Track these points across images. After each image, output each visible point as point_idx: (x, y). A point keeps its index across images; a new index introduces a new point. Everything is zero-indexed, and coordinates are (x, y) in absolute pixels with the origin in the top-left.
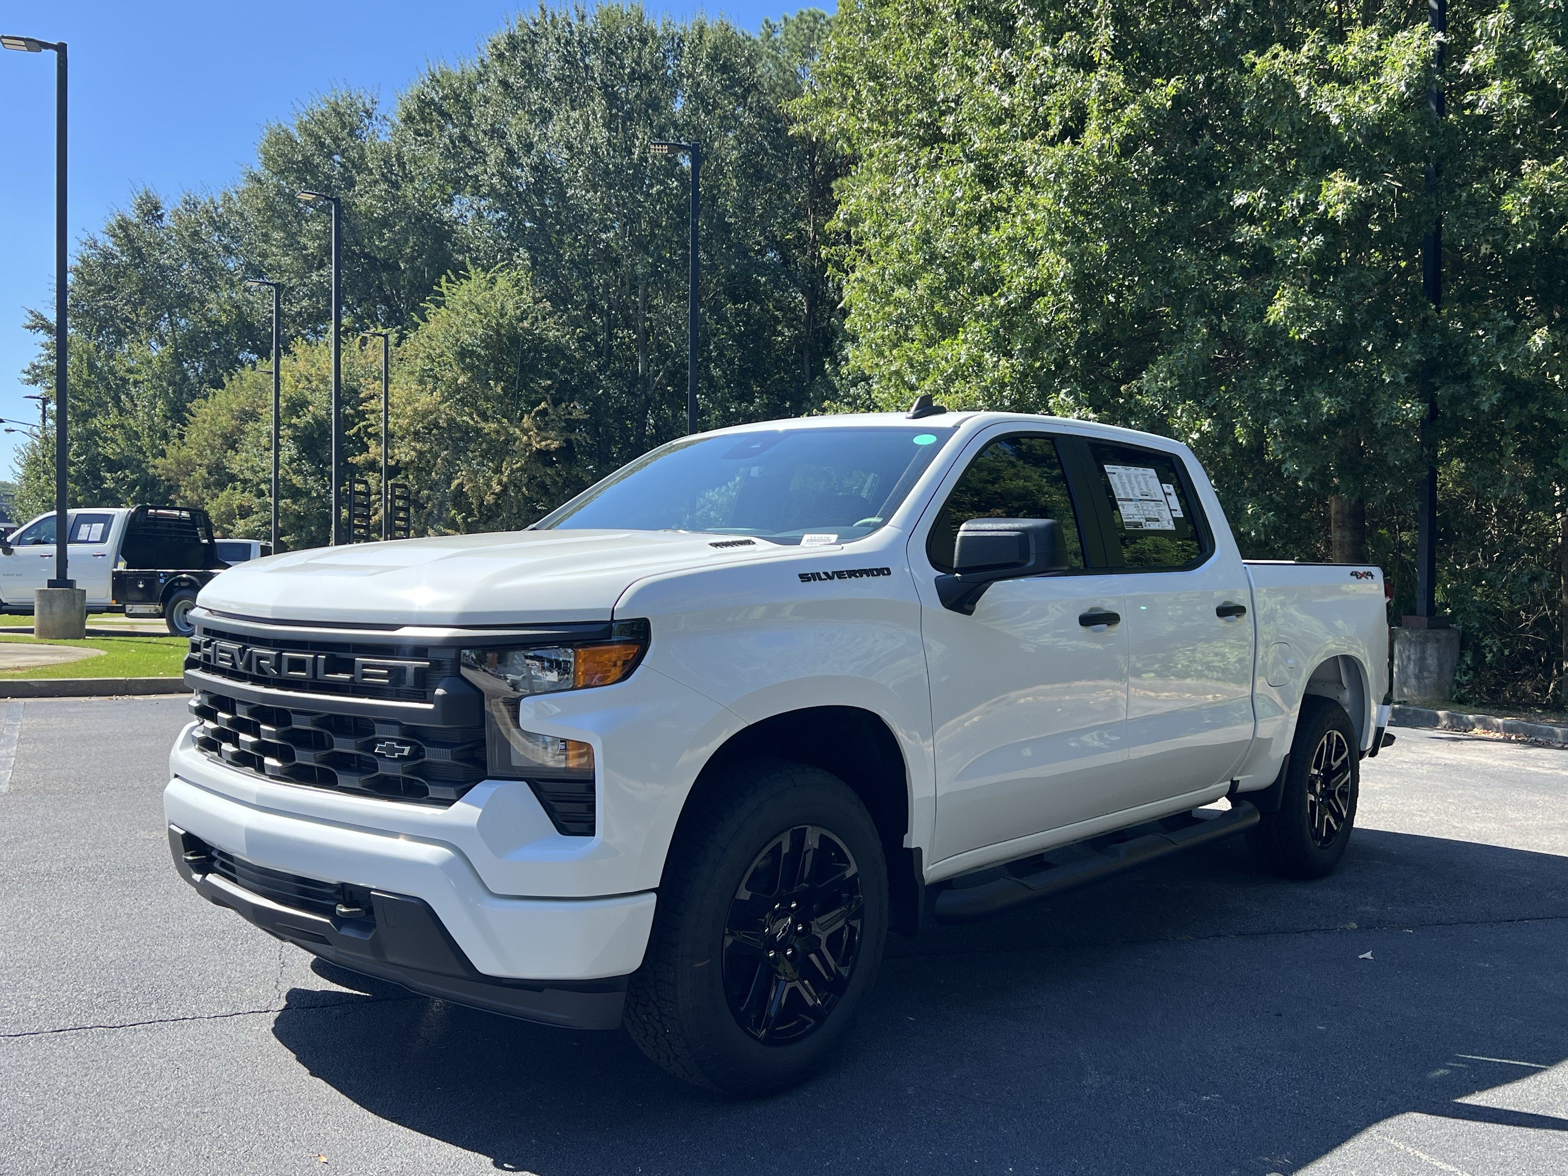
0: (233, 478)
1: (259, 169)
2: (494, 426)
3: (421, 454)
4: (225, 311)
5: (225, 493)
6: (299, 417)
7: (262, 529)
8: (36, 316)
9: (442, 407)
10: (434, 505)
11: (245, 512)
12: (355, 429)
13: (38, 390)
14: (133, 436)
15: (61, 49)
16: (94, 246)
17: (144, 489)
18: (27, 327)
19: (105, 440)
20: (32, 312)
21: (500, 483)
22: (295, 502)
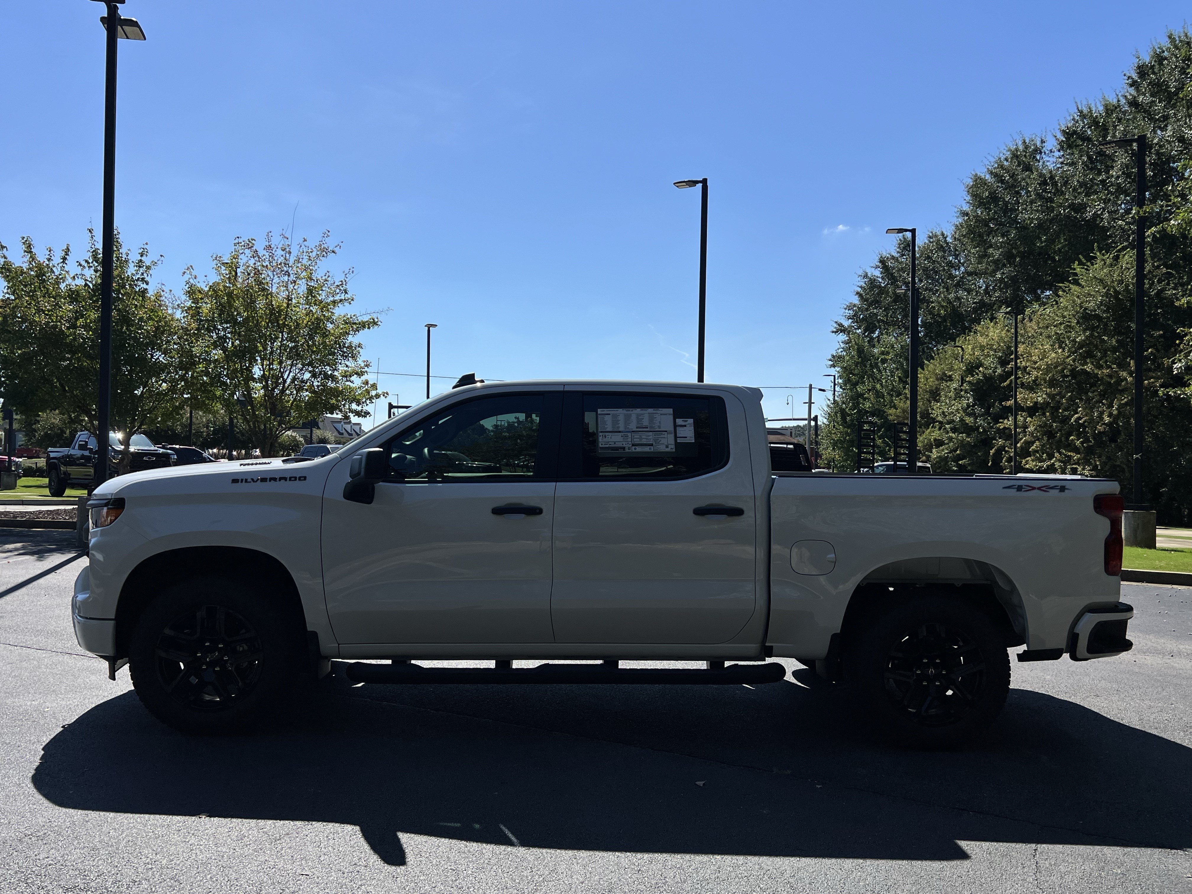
0: (934, 421)
1: (966, 208)
2: (1106, 371)
3: (1051, 396)
4: (943, 306)
5: (929, 430)
6: (973, 376)
7: (950, 455)
8: (839, 325)
9: (1068, 360)
10: (1062, 435)
11: (939, 443)
12: (1008, 382)
13: (834, 371)
14: (879, 395)
15: (704, 182)
16: (866, 276)
17: (887, 430)
18: (833, 332)
19: (865, 399)
20: (836, 322)
21: (1110, 415)
22: (968, 436)
